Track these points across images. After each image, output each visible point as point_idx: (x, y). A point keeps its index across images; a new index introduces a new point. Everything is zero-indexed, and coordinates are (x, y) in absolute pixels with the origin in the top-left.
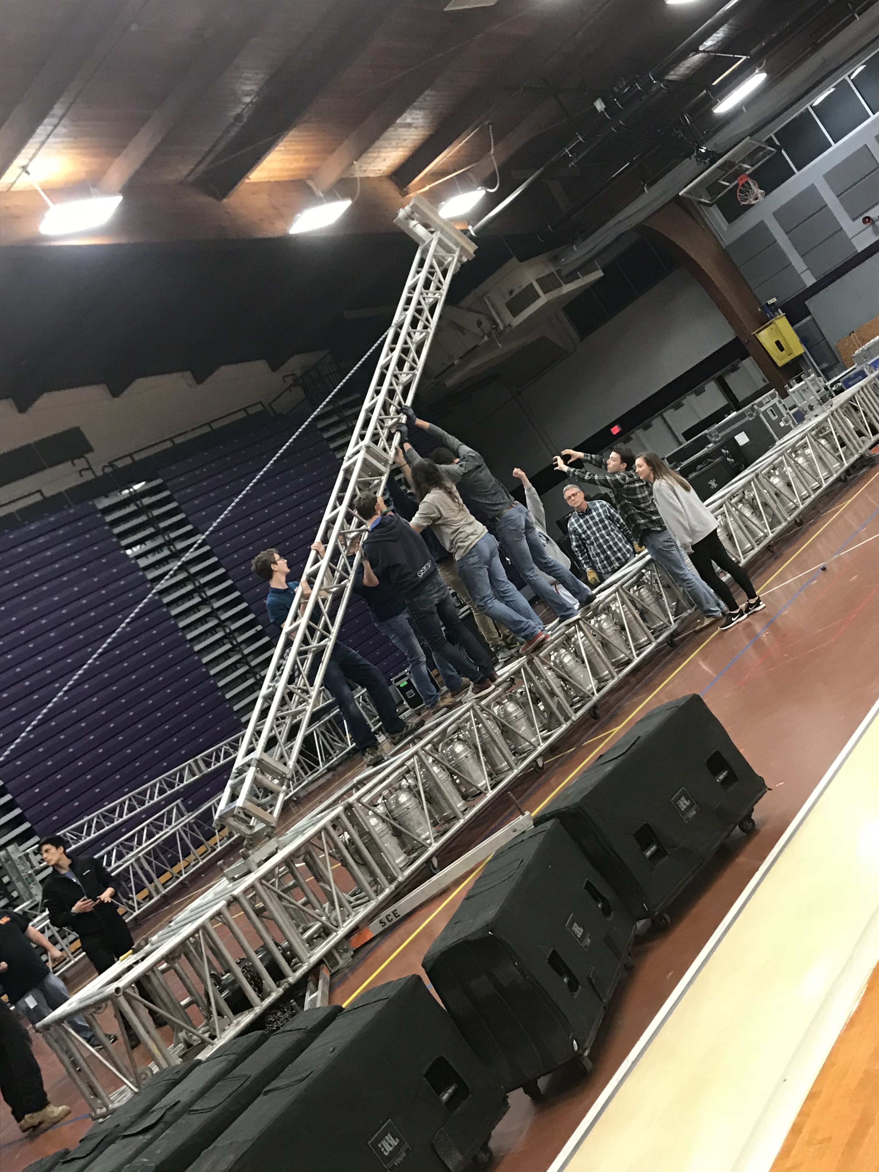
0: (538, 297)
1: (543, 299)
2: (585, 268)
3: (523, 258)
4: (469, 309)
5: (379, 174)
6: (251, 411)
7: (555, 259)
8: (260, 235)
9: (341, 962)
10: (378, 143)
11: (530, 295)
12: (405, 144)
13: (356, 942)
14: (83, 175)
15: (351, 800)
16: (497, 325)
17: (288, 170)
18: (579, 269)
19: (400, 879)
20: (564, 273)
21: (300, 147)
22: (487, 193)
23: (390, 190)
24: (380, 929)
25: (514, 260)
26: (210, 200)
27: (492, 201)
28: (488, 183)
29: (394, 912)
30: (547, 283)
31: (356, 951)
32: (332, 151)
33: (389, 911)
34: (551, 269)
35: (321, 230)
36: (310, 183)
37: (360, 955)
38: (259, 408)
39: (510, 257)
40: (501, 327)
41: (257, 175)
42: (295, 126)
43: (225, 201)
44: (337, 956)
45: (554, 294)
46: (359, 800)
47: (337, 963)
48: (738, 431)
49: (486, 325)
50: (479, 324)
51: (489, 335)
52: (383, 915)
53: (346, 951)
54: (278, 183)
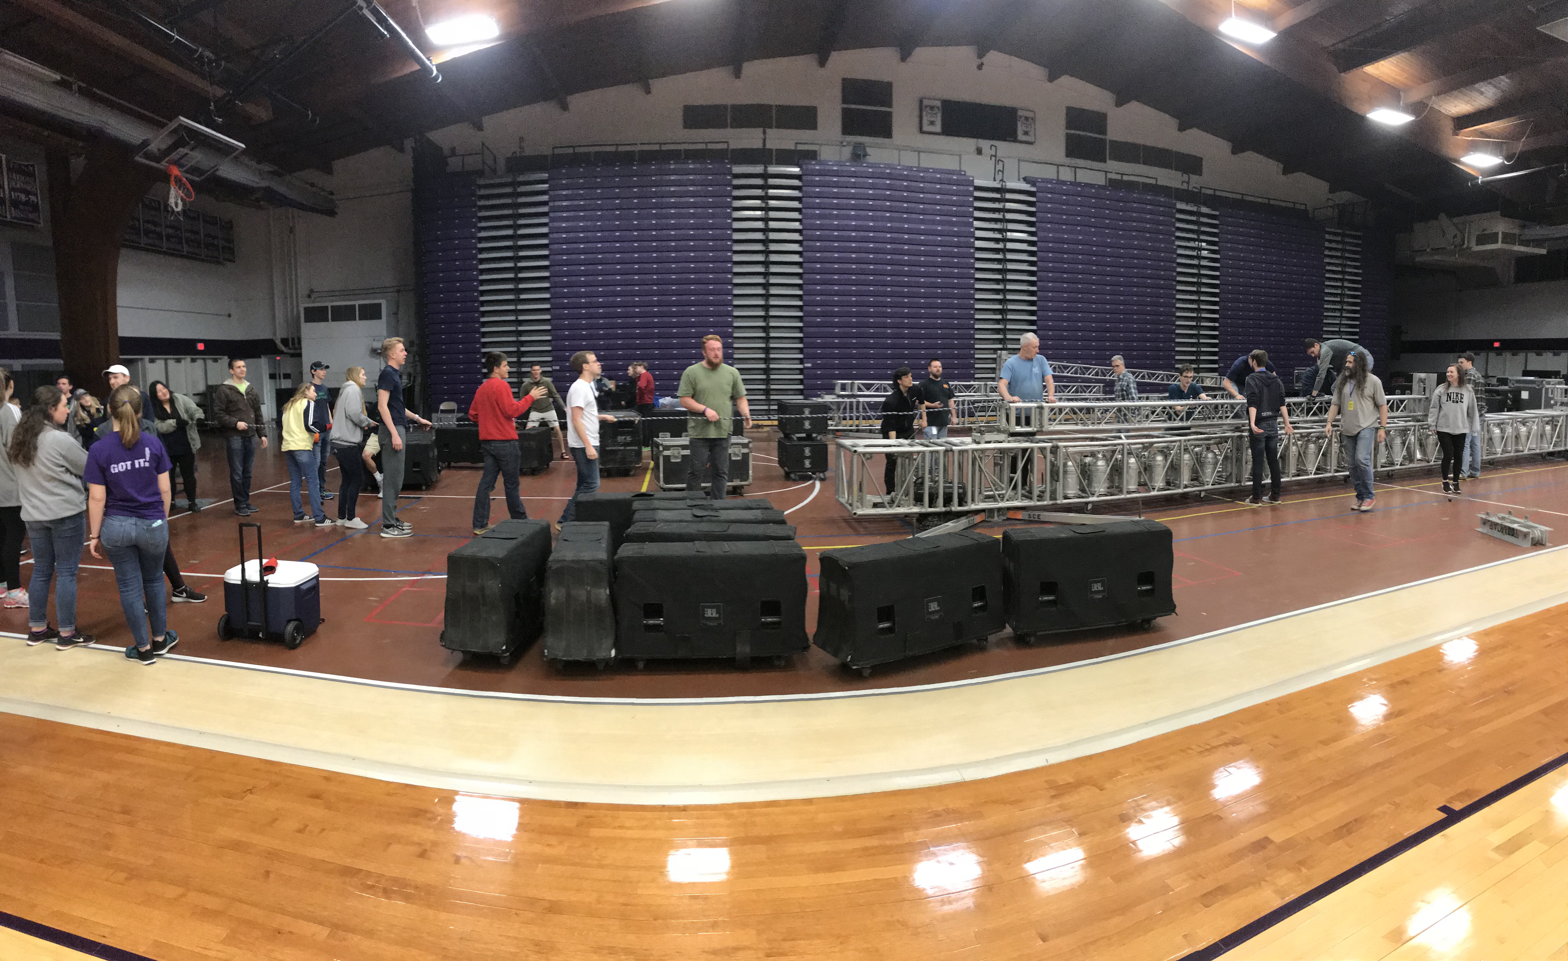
0: (1497, 242)
1: (1499, 246)
2: (1538, 243)
3: (1504, 215)
4: (1455, 225)
5: (1449, 113)
6: (1298, 206)
7: (1523, 227)
8: (1349, 107)
9: (996, 518)
10: (1455, 93)
11: (1493, 238)
12: (1474, 103)
13: (1011, 514)
14: (1266, 9)
15: (1061, 444)
16: (1464, 244)
17: (1395, 79)
18: (1533, 241)
19: (1059, 502)
20: (1522, 238)
21: (1407, 68)
22: (1503, 163)
23: (1448, 126)
24: (1027, 518)
25: (1498, 212)
26: (1335, 69)
27: (1502, 169)
28: (1508, 158)
29: (1039, 515)
30: (1508, 238)
31: (1008, 519)
32: (1425, 82)
33: (1037, 513)
34: (1517, 231)
35: (1386, 125)
36: (1402, 94)
37: (1007, 522)
38: (1303, 207)
39: (1497, 210)
40: (1465, 246)
41: (1370, 69)
42: (1408, 51)
43: (1343, 74)
44: (996, 514)
45: (1506, 247)
46: (1065, 447)
47: (993, 517)
48: (1525, 389)
49: (1458, 240)
50: (1455, 236)
51: (1455, 247)
52: (1032, 513)
53: (1003, 515)
54: (1382, 83)
